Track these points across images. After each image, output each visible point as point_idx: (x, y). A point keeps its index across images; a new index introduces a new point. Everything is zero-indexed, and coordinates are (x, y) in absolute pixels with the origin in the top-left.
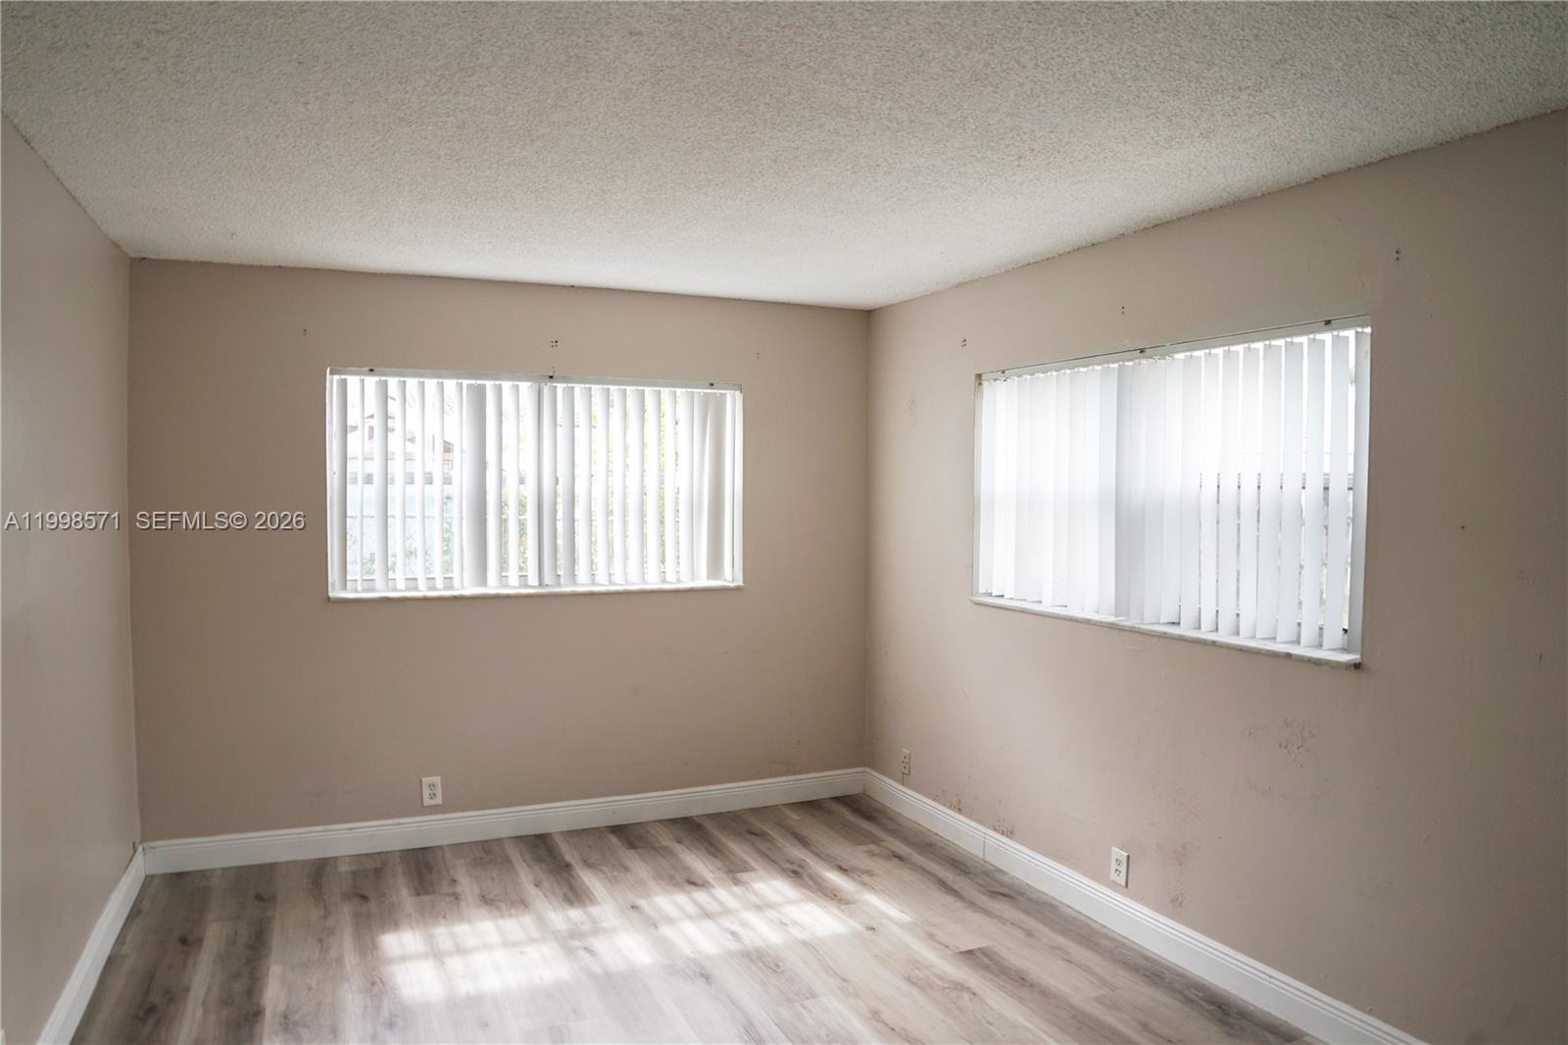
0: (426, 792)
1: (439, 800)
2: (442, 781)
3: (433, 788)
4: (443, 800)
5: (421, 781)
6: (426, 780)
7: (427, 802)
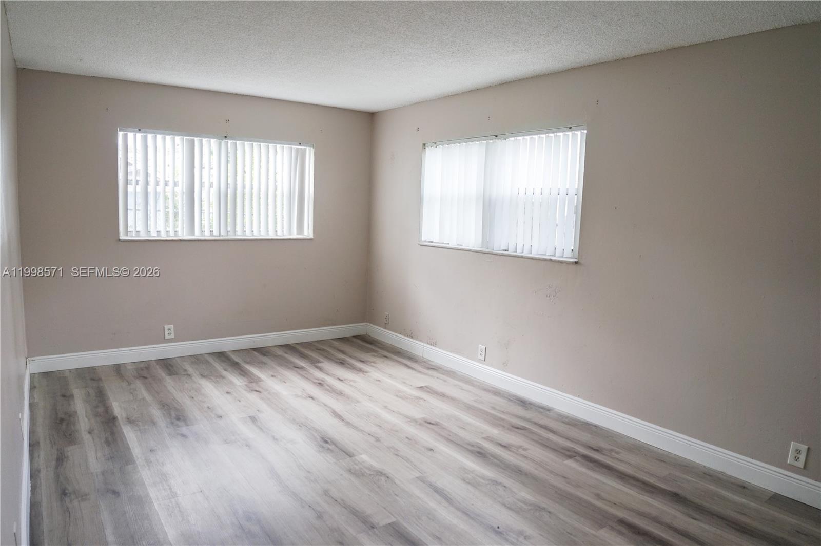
0: (167, 332)
1: (173, 336)
2: (174, 327)
3: (169, 330)
4: (175, 336)
5: (164, 327)
6: (166, 327)
7: (167, 337)
